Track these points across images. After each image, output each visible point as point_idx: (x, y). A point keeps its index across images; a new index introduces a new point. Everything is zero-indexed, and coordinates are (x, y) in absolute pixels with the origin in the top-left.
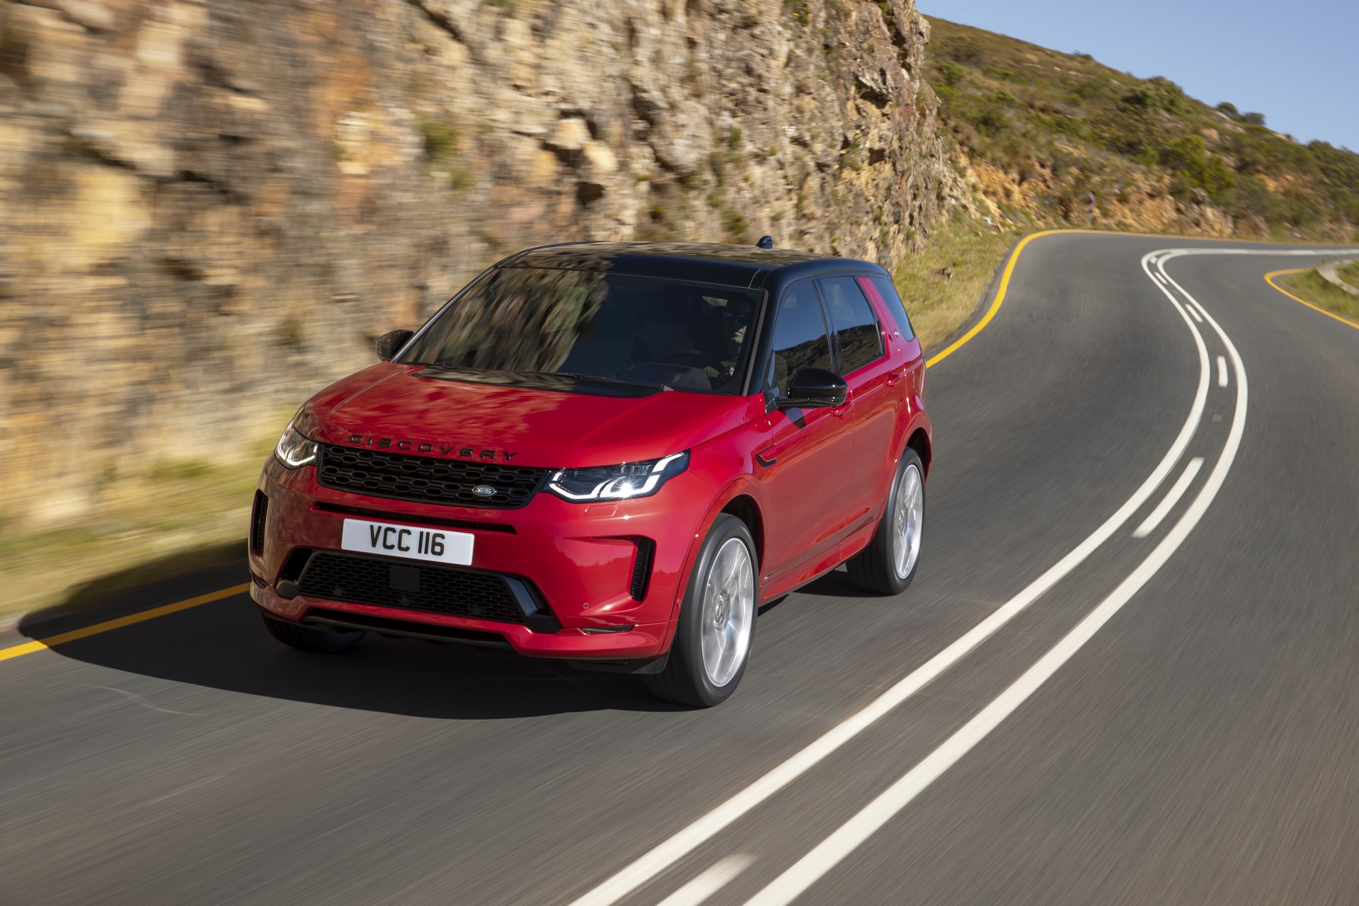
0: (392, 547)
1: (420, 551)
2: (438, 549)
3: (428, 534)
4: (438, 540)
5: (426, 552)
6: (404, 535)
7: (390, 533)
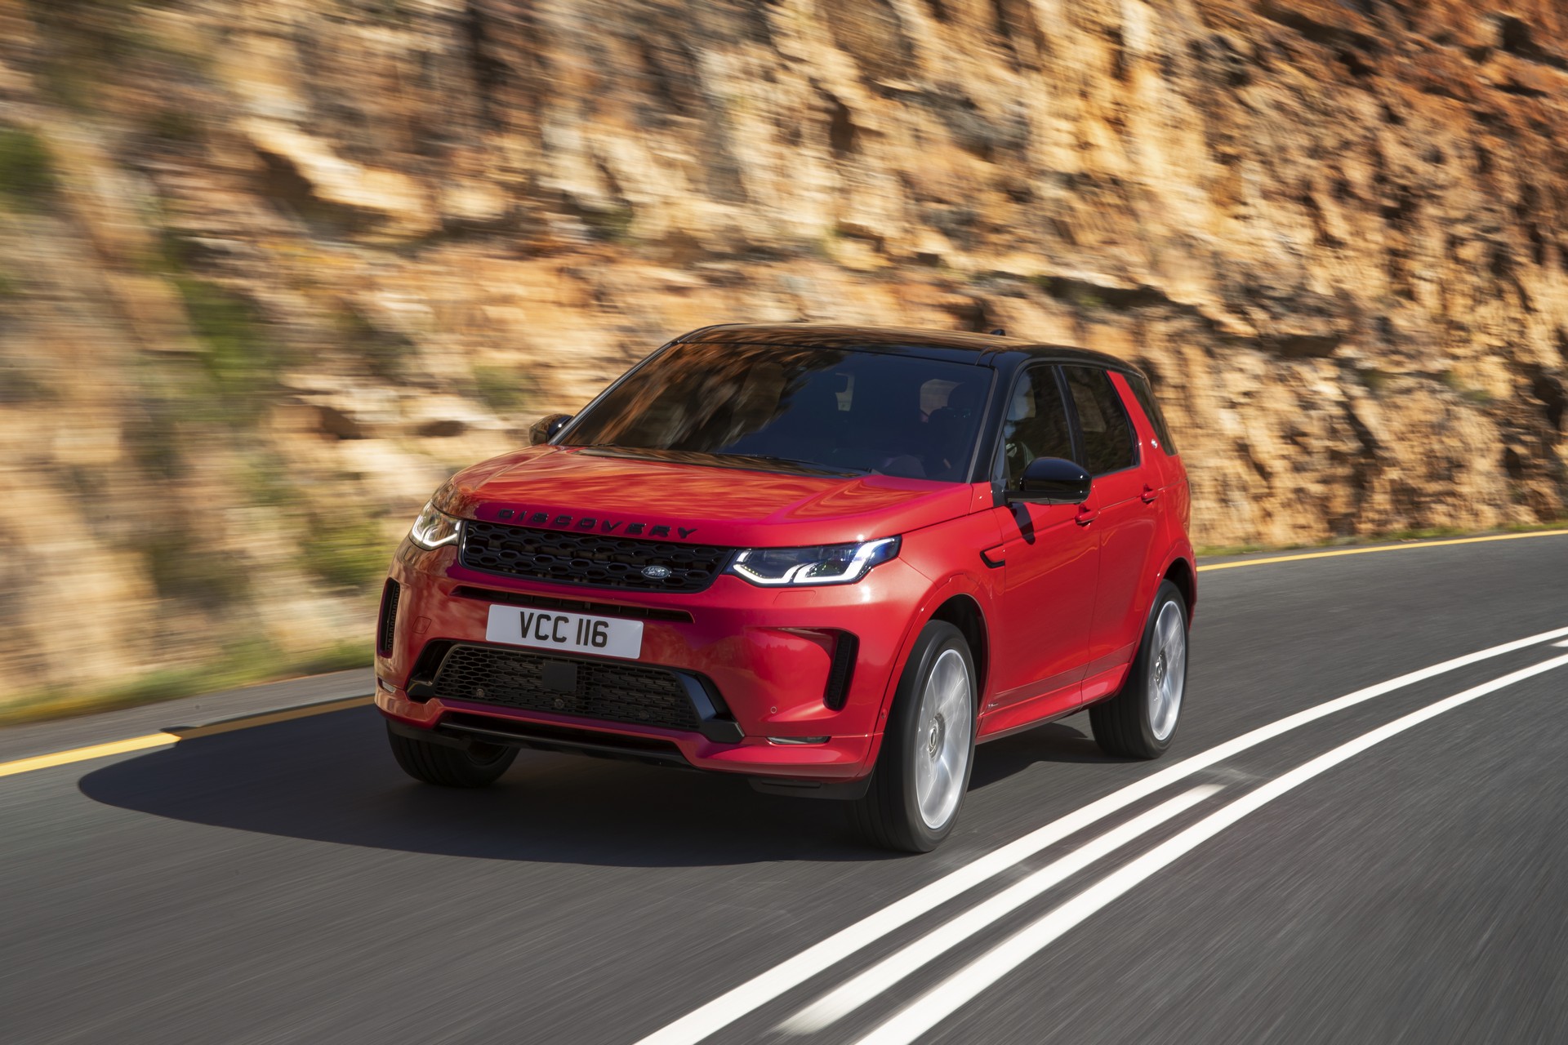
0: (546, 637)
1: (578, 642)
2: (599, 639)
3: (589, 622)
4: (601, 629)
5: (586, 643)
6: (561, 623)
7: (543, 621)
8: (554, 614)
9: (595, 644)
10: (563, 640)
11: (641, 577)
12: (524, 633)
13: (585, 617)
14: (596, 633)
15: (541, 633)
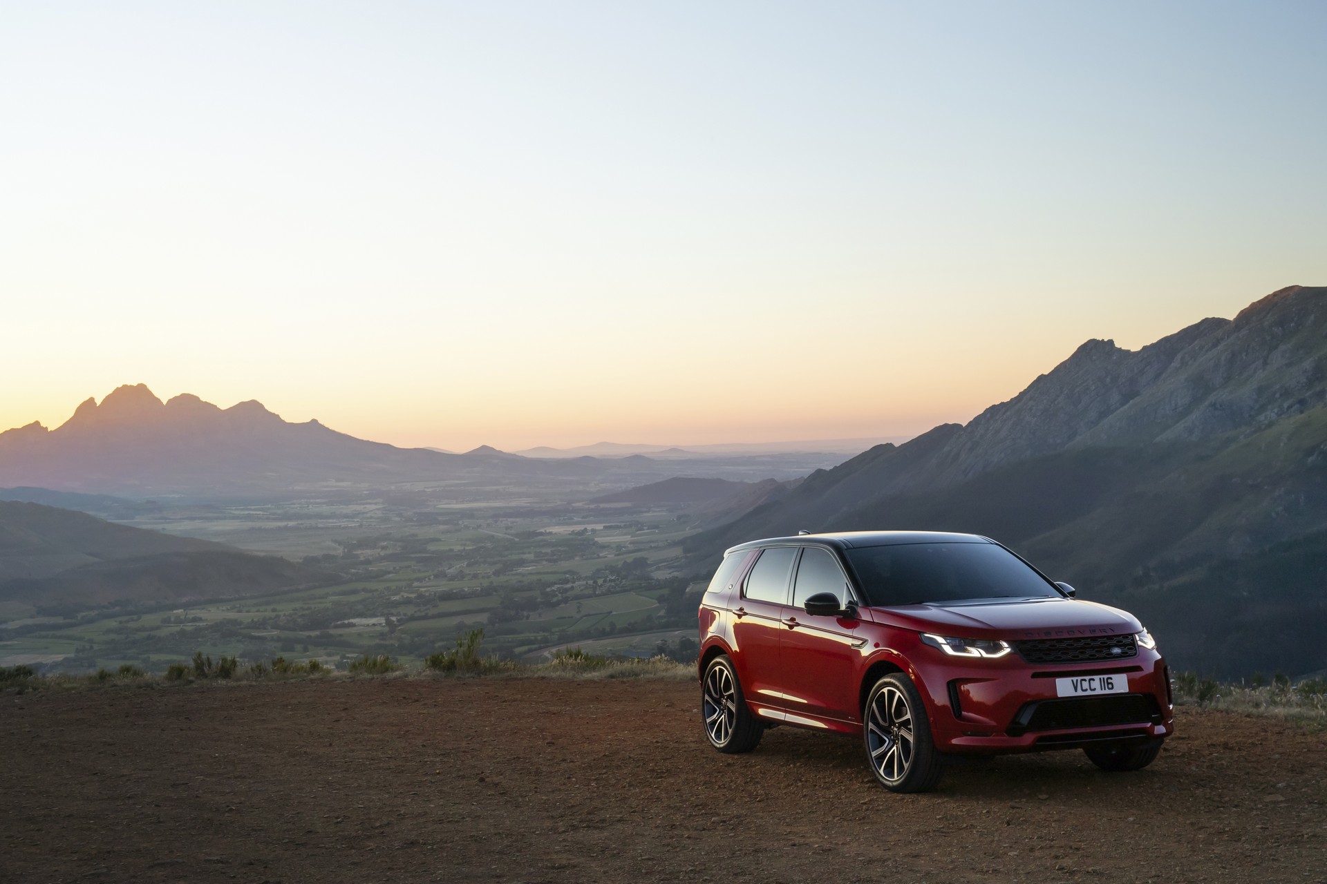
0: (1086, 690)
1: (1102, 689)
2: (1110, 686)
3: (1104, 679)
4: (1109, 681)
5: (1105, 689)
6: (1091, 681)
7: (1083, 682)
8: (1087, 678)
9: (1109, 689)
10: (1095, 689)
11: (1112, 654)
12: (1076, 690)
13: (1102, 677)
14: (1108, 683)
15: (1084, 688)
